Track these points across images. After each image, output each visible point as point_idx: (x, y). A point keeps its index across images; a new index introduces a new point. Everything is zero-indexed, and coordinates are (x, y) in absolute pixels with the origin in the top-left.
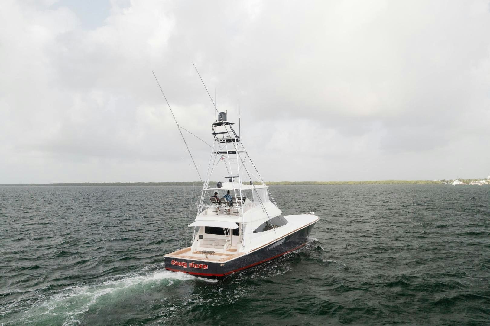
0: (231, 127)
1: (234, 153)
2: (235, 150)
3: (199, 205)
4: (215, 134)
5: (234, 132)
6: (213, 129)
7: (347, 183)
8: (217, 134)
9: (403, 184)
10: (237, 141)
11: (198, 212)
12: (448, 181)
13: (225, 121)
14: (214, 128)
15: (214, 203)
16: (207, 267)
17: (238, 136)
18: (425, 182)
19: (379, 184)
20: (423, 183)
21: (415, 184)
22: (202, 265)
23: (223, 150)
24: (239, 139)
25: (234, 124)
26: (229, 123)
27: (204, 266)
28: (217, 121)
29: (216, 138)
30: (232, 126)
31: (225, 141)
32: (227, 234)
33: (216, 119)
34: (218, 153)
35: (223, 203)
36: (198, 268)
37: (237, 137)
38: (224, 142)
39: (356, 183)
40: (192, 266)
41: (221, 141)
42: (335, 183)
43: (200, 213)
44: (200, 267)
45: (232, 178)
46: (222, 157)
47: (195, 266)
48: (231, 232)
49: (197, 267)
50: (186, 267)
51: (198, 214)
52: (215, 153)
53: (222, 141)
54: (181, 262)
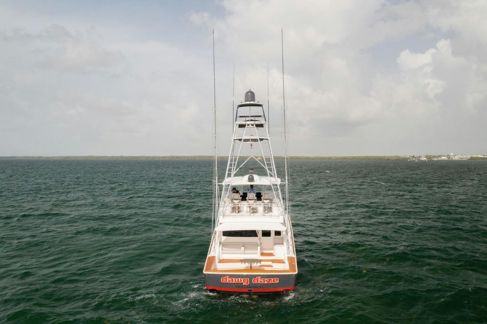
7: (332, 157)
9: (379, 159)
12: (417, 157)
16: (277, 280)
18: (397, 158)
19: (358, 159)
20: (395, 158)
21: (388, 159)
22: (271, 279)
27: (274, 280)
36: (266, 283)
39: (339, 158)
40: (258, 282)
42: (321, 158)
44: (268, 282)
47: (261, 282)
49: (264, 282)
50: (247, 283)
54: (240, 279)
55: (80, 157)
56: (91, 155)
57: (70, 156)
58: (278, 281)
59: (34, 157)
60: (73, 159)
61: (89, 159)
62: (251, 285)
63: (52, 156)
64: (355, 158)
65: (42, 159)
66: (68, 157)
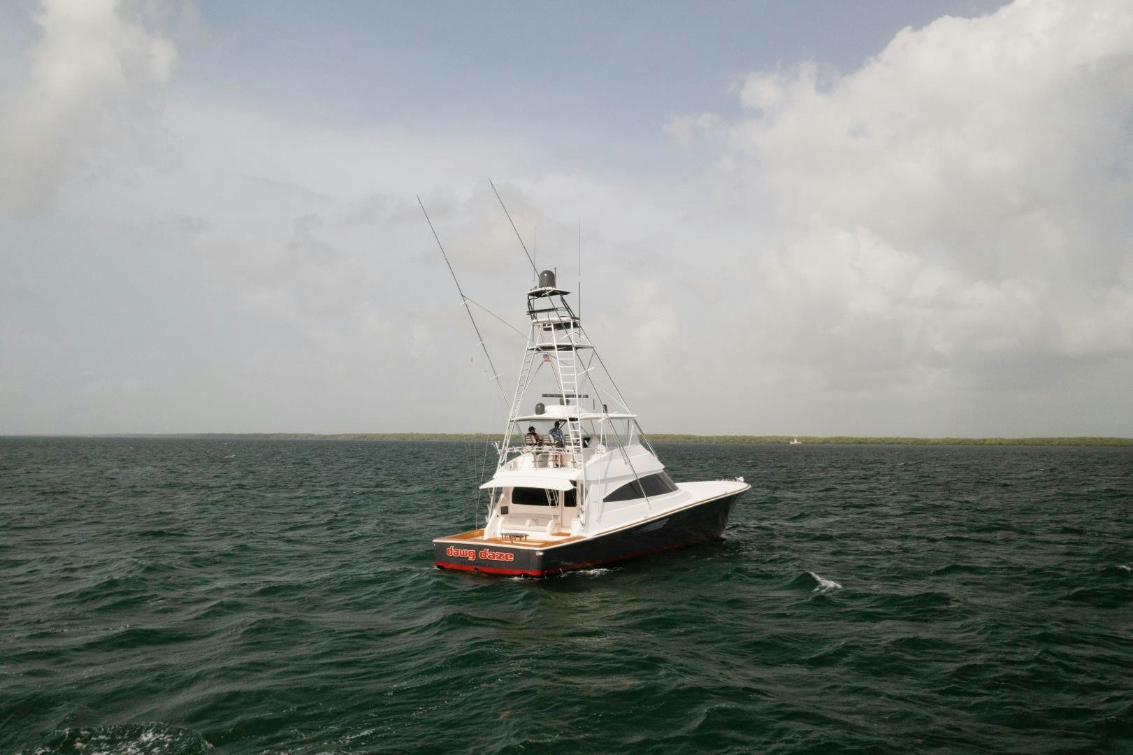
0: (563, 300)
1: (569, 348)
2: (570, 344)
3: (500, 448)
4: (532, 312)
5: (568, 309)
6: (529, 302)
8: (537, 311)
10: (575, 325)
11: (500, 462)
13: (551, 289)
14: (531, 301)
15: (531, 445)
16: (511, 556)
17: (577, 316)
22: (503, 555)
23: (547, 344)
24: (577, 321)
25: (569, 293)
26: (560, 291)
27: (506, 555)
28: (536, 287)
29: (535, 321)
30: (564, 297)
31: (552, 326)
32: (553, 504)
33: (534, 285)
34: (538, 349)
35: (548, 445)
36: (496, 559)
37: (574, 318)
38: (550, 329)
40: (485, 557)
41: (544, 325)
43: (502, 464)
44: (499, 558)
45: (564, 396)
46: (546, 356)
47: (489, 557)
48: (561, 499)
49: (494, 558)
50: (474, 558)
51: (499, 465)
52: (533, 349)
53: (547, 326)
54: (465, 550)
55: (390, 435)
56: (415, 432)
57: (371, 434)
58: (512, 558)
59: (296, 435)
60: (375, 440)
61: (410, 440)
62: (478, 562)
63: (332, 433)
64: (1048, 443)
65: (314, 439)
66: (365, 436)
